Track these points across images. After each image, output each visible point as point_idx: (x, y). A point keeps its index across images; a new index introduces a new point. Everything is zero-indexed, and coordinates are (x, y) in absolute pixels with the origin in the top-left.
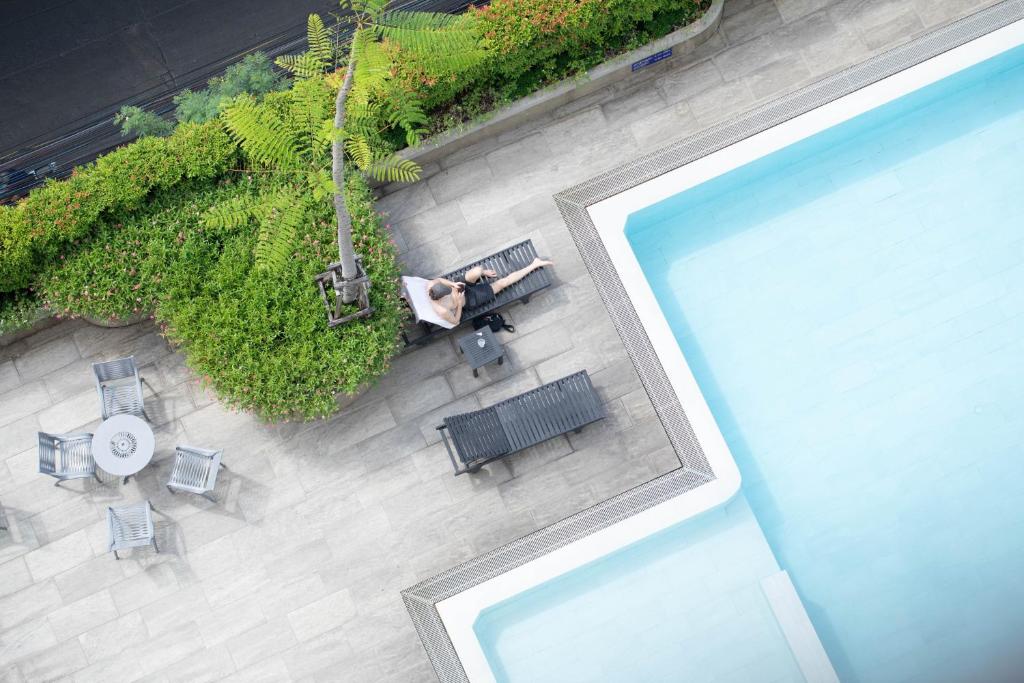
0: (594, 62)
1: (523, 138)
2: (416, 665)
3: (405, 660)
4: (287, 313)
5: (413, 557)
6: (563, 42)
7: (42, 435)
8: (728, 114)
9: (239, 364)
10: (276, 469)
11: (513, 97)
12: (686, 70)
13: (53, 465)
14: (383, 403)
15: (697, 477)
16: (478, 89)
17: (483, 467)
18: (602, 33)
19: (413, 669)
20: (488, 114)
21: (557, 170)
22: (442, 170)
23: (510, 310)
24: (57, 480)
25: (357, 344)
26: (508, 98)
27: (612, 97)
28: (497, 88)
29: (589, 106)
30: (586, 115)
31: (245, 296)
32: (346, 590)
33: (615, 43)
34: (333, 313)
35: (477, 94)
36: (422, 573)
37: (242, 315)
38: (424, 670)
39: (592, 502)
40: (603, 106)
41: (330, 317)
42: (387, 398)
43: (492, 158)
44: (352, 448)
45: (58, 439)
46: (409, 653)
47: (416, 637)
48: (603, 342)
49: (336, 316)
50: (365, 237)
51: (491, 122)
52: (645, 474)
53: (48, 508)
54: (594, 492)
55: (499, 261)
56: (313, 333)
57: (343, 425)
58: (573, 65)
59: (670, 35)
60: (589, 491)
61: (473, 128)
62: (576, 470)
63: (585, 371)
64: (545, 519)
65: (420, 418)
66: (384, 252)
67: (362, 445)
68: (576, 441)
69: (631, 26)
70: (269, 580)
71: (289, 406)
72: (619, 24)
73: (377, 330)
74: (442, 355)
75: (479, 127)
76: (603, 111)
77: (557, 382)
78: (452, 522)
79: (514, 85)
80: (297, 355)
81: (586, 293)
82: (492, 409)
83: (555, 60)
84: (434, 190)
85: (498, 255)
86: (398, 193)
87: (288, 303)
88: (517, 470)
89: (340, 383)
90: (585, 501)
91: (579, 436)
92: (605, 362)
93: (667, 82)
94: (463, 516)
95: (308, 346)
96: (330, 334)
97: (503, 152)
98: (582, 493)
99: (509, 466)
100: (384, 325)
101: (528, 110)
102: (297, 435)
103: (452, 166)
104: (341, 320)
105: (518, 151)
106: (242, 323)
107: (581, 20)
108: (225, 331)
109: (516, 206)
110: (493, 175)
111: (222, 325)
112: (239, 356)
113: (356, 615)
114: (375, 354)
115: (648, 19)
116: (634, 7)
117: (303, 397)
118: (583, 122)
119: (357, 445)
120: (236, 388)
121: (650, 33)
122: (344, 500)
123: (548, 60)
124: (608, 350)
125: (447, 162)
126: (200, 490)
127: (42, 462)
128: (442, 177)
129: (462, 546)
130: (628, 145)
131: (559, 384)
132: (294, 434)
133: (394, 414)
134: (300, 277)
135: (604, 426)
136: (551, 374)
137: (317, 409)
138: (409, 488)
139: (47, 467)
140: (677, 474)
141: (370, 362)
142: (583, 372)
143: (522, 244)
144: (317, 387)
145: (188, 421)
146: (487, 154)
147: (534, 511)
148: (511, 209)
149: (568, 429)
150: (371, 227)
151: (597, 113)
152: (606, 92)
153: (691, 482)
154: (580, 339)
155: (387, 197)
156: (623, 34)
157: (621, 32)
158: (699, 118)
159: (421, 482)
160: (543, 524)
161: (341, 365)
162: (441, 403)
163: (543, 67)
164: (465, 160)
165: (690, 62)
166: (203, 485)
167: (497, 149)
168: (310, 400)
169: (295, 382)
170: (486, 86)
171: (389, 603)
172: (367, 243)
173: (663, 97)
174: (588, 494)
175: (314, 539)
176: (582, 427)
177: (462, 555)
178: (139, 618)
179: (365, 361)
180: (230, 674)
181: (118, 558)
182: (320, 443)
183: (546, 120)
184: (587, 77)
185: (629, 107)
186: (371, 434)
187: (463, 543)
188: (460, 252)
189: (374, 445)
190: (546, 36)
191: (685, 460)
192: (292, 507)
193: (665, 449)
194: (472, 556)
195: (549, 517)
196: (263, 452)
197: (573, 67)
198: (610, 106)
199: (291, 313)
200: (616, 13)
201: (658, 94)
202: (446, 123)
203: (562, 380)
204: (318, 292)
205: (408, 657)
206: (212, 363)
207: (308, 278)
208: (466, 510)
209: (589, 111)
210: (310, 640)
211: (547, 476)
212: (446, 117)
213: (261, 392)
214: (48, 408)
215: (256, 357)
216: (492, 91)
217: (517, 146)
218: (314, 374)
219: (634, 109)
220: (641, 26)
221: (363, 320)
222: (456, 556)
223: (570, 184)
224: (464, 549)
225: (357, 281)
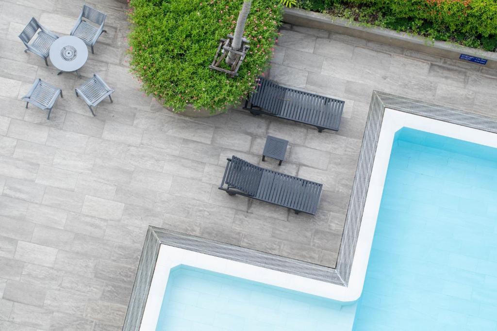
0: (441, 37)
1: (380, 52)
2: (129, 266)
3: (126, 260)
4: (193, 45)
5: (168, 213)
6: (433, 14)
7: (34, 20)
8: (492, 114)
9: (152, 53)
10: (135, 122)
11: (388, 25)
12: (487, 78)
13: (29, 40)
14: (212, 129)
15: (338, 279)
16: (374, 8)
17: (237, 195)
18: (457, 26)
19: (126, 268)
20: (369, 25)
21: (385, 79)
22: (328, 38)
23: (309, 130)
24: (27, 48)
25: (217, 86)
26: (385, 23)
27: (441, 64)
28: (384, 15)
29: (425, 60)
30: (420, 63)
31: (179, 22)
32: (124, 205)
33: (459, 35)
34: (216, 62)
35: (371, 10)
36: (167, 224)
37: (171, 31)
38: (132, 272)
39: (276, 252)
40: (432, 65)
41: (214, 62)
42: (216, 128)
43: (357, 50)
44: (180, 139)
45: (41, 29)
46: (130, 258)
47: (140, 253)
48: (343, 179)
49: (216, 65)
50: (260, 37)
51: (369, 30)
52: (313, 258)
53: (13, 60)
54: (282, 248)
55: (321, 101)
56: (199, 64)
57: (184, 125)
58: (430, 31)
59: (490, 52)
60: (280, 246)
61: (357, 26)
62: (281, 231)
63: (322, 185)
64: (247, 243)
65: (225, 149)
66: (264, 51)
67: (186, 141)
68: (292, 217)
69: (474, 32)
70: (90, 172)
71: (160, 92)
72: (469, 27)
73: (232, 86)
74: (259, 127)
75: (361, 28)
76: (431, 67)
77: (304, 180)
78: (200, 211)
79: (393, 19)
80: (183, 69)
81: (353, 149)
82: (262, 170)
83: (422, 22)
84: (317, 45)
85: (323, 98)
86: (298, 33)
87: (198, 41)
88: (252, 209)
89: (194, 99)
90: (274, 249)
91: (295, 215)
92: (337, 189)
93: (473, 76)
94: (208, 212)
95: (191, 69)
96: (207, 71)
97: (366, 51)
98: (275, 244)
99: (250, 205)
100: (237, 87)
101: (391, 38)
102: (159, 113)
103: (335, 40)
104: (217, 69)
105: (373, 56)
106: (168, 34)
107: (449, 9)
108: (156, 32)
109: (351, 81)
110: (352, 59)
111: (158, 28)
112: (154, 49)
113: (119, 221)
114: (221, 97)
115: (485, 35)
116: (482, 23)
117: (170, 93)
118: (416, 65)
119: (184, 139)
120: (141, 64)
121: (482, 44)
122: (156, 161)
123: (419, 19)
124: (343, 185)
125: (334, 36)
126: (89, 103)
127: (24, 32)
128: (326, 41)
129: (196, 226)
130: (430, 93)
131: (305, 183)
132: (158, 111)
133: (213, 137)
134: (213, 33)
135: (311, 220)
136: (305, 174)
137: (173, 103)
138: (193, 179)
139: (25, 37)
140: (330, 270)
141: (216, 99)
142: (321, 185)
143: (339, 101)
144: (181, 92)
145: (112, 68)
146: (356, 46)
147: (245, 235)
148: (348, 82)
149: (292, 207)
150: (267, 35)
151: (426, 67)
152: (439, 60)
153: (334, 280)
154: (333, 169)
155: (292, 32)
156: (467, 34)
157: (467, 32)
158: (476, 105)
159: (200, 180)
160: (244, 244)
161: (201, 90)
162: (240, 149)
163: (414, 21)
164: (343, 41)
165: (493, 75)
166: (93, 102)
167: (363, 48)
168: (173, 96)
169: (172, 82)
170: (379, 10)
171: (140, 226)
172: (259, 41)
173: (466, 82)
174: (278, 247)
175: (128, 169)
176: (300, 212)
177: (193, 230)
178: (15, 143)
179: (214, 97)
180: (36, 203)
181: (27, 107)
182: (166, 125)
183: (399, 51)
184: (433, 43)
185: (445, 75)
186: (194, 139)
187: (198, 225)
188: (307, 83)
189: (191, 145)
190: (426, 5)
191: (339, 267)
192: (129, 146)
193: (334, 253)
194: (198, 235)
195: (249, 244)
196: (136, 109)
197: (430, 32)
198: (436, 68)
199: (195, 47)
200: (470, 19)
201: (464, 79)
202: (345, 13)
203: (307, 182)
204: (217, 47)
205: (128, 260)
206: (140, 43)
207: (217, 37)
208: (212, 210)
209: (424, 62)
210: (87, 216)
211: (265, 223)
212: (346, 10)
213: (152, 75)
214: (50, 13)
215: (162, 57)
216: (380, 14)
217: (374, 54)
218: (184, 85)
219: (446, 78)
220: (479, 37)
221: (228, 76)
222: (189, 229)
223: (387, 91)
224: (196, 228)
225: (237, 52)
